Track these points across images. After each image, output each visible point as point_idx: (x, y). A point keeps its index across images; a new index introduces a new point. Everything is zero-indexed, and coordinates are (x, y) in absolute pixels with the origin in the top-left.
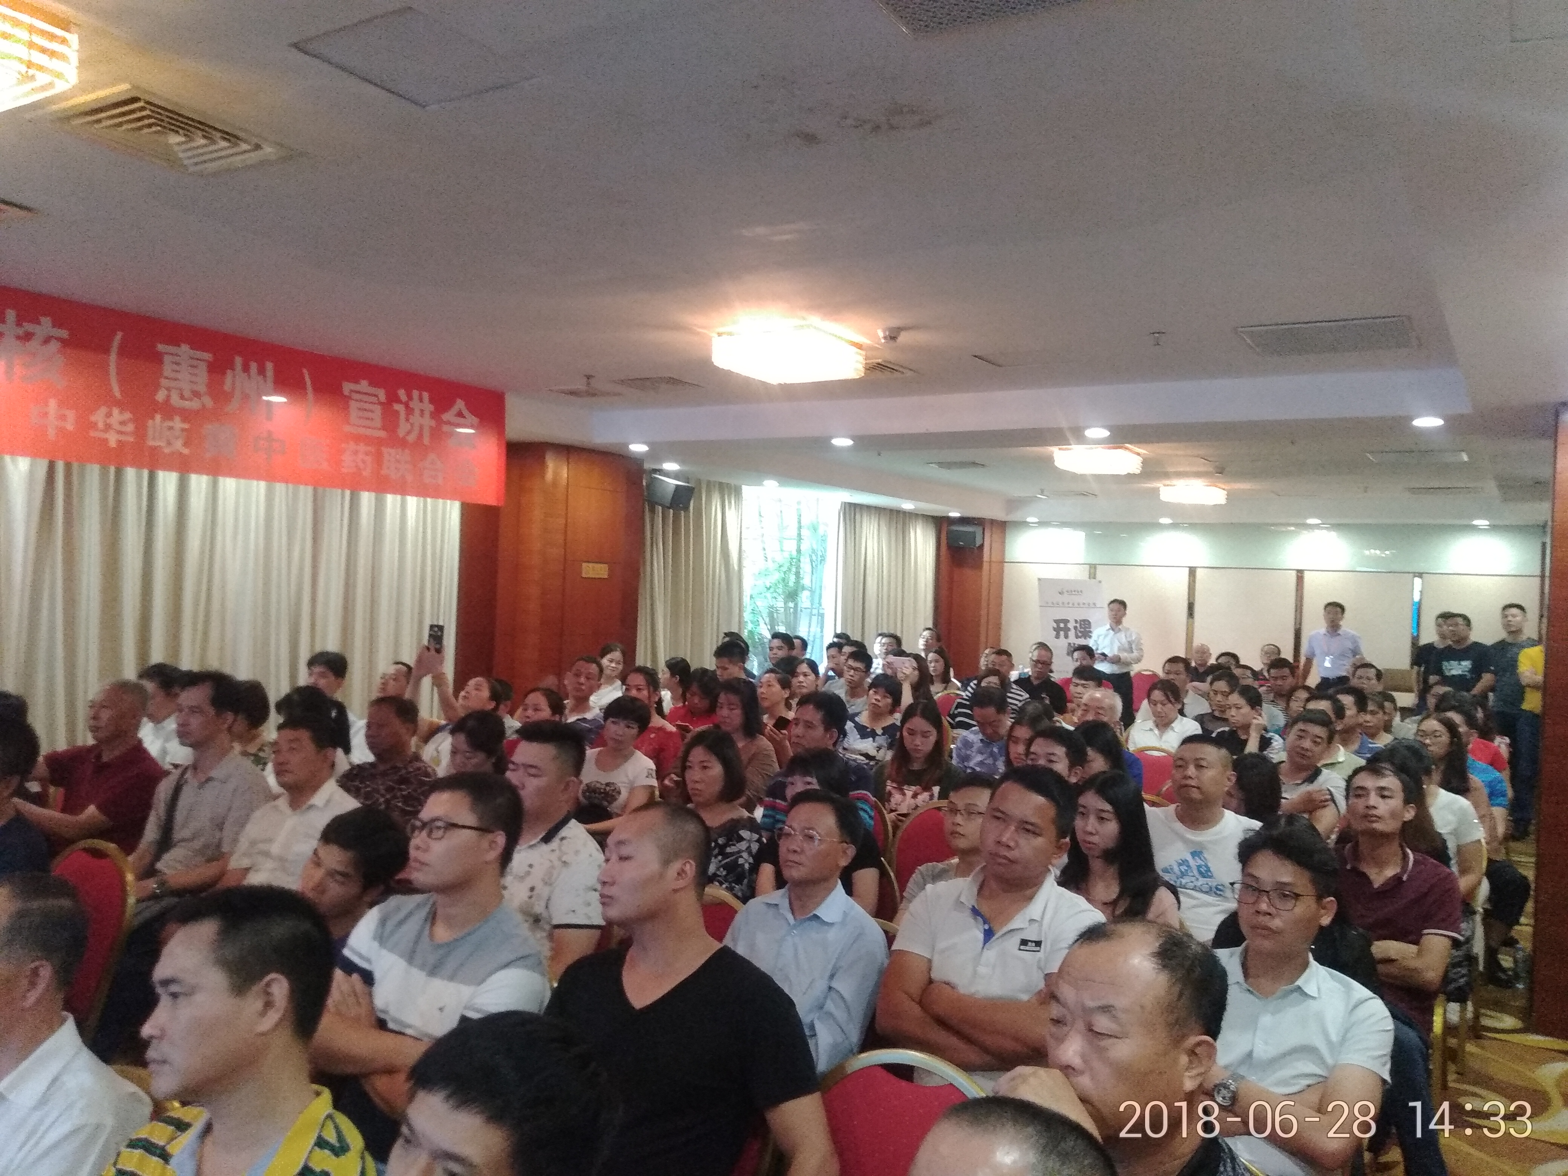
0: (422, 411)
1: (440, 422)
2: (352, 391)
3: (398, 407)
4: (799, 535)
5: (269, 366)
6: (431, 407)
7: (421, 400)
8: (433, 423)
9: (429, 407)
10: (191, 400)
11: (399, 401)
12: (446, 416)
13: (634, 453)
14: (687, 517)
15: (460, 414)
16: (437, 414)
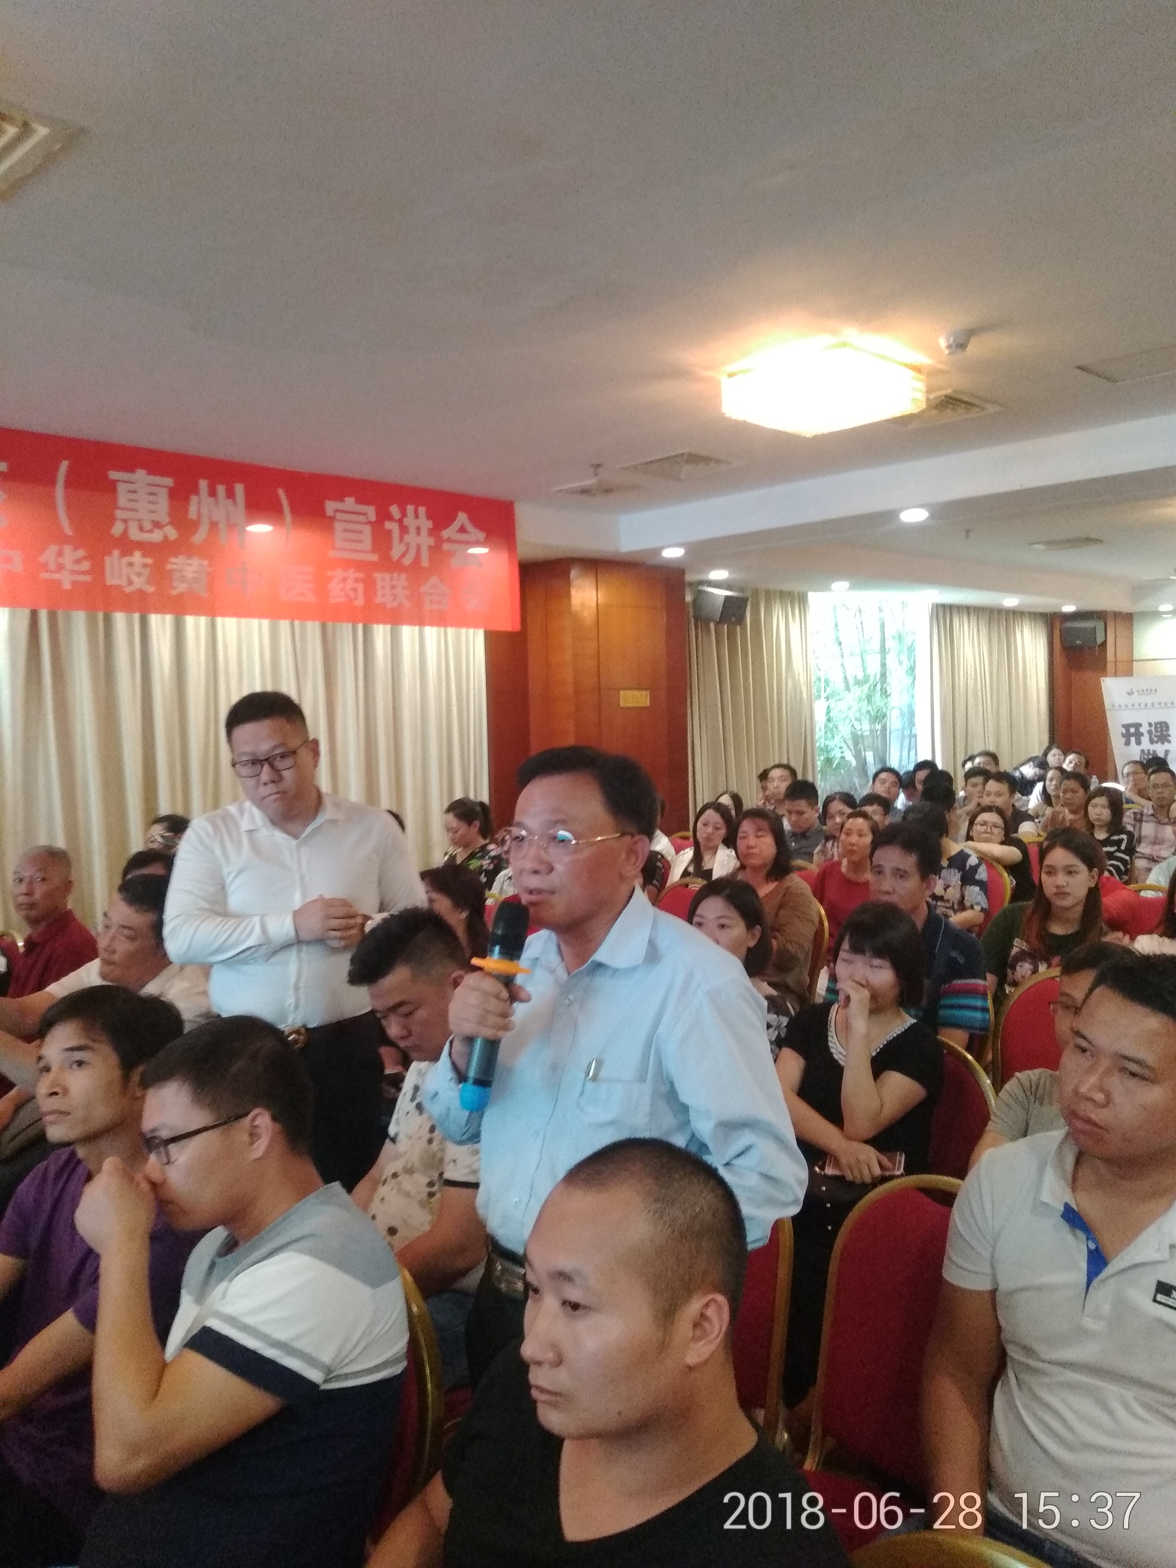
0: (418, 529)
1: (439, 541)
2: (336, 511)
3: (388, 525)
4: (883, 647)
5: (239, 489)
6: (430, 524)
7: (417, 516)
8: (431, 541)
9: (426, 525)
10: (151, 531)
11: (390, 518)
12: (446, 533)
13: (670, 560)
14: (744, 634)
15: (462, 530)
16: (435, 531)
